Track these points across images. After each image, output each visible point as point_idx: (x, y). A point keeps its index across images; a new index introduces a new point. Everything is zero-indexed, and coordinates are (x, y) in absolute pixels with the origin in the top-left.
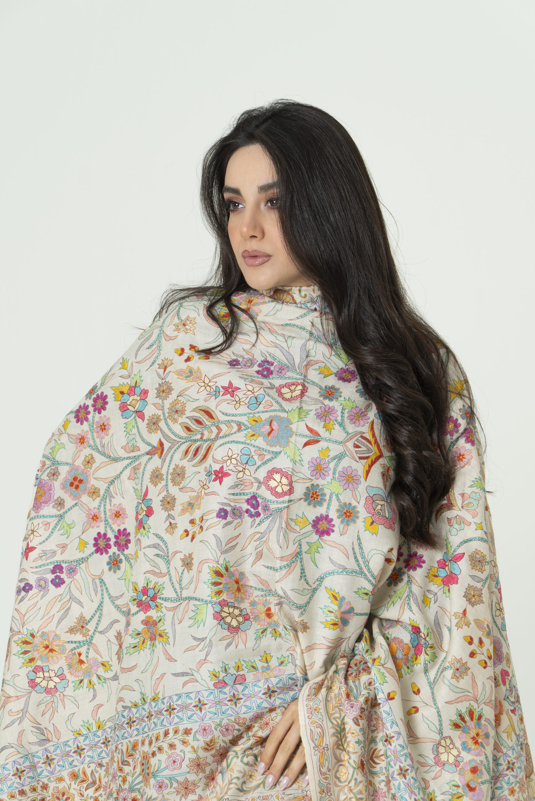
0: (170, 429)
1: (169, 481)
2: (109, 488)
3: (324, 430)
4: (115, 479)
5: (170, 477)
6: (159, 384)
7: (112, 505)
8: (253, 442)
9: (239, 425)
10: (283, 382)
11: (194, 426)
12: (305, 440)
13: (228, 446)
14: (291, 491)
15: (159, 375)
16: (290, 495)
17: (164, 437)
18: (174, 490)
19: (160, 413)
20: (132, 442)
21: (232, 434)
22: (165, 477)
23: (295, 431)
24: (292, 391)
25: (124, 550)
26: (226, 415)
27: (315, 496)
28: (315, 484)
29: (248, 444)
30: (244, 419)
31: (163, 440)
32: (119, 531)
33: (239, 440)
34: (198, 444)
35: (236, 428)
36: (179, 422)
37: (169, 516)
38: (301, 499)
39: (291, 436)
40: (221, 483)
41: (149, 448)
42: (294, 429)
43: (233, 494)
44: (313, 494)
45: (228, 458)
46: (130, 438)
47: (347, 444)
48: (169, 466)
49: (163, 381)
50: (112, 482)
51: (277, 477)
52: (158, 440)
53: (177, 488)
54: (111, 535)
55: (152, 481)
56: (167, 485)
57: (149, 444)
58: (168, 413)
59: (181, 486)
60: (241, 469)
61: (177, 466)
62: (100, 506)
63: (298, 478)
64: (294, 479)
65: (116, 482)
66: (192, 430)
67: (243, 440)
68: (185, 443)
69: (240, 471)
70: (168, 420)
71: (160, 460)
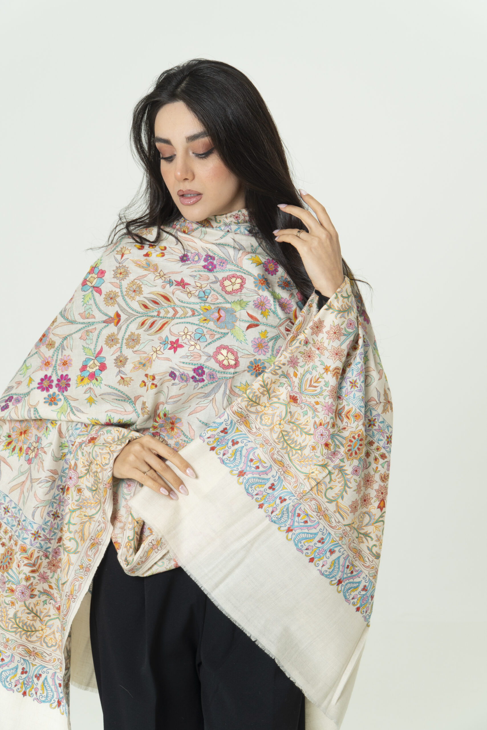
0: (127, 305)
1: (124, 345)
2: (63, 342)
3: (262, 316)
4: (68, 336)
5: (125, 341)
6: (116, 267)
7: (63, 355)
8: (205, 325)
9: (193, 310)
10: (225, 274)
11: (150, 305)
12: (247, 324)
13: (184, 325)
14: (236, 365)
15: (116, 260)
16: (235, 368)
17: (121, 310)
18: (127, 352)
19: (118, 290)
20: (88, 311)
21: (187, 317)
22: (120, 341)
23: (239, 317)
24: (233, 284)
25: (63, 392)
26: (182, 302)
27: (257, 368)
28: (258, 359)
29: (201, 326)
30: (197, 307)
31: (120, 312)
32: (62, 376)
33: (194, 322)
34: (155, 319)
35: (190, 313)
36: (136, 300)
37: (120, 372)
38: (245, 371)
39: (236, 321)
40: (175, 352)
41: (105, 318)
42: (238, 316)
43: (183, 363)
44: (256, 367)
45: (184, 334)
46: (87, 307)
47: (280, 328)
48: (125, 333)
49: (121, 265)
50: (65, 338)
51: (224, 352)
52: (115, 312)
53: (131, 350)
54: (54, 378)
55: (107, 343)
56: (121, 348)
57: (106, 315)
58: (126, 291)
59: (135, 349)
60: (193, 343)
61: (132, 334)
62: (53, 355)
63: (243, 354)
64: (239, 355)
65: (68, 338)
66: (149, 307)
67: (197, 322)
68: (141, 317)
69: (192, 345)
70: (126, 297)
71: (116, 328)
